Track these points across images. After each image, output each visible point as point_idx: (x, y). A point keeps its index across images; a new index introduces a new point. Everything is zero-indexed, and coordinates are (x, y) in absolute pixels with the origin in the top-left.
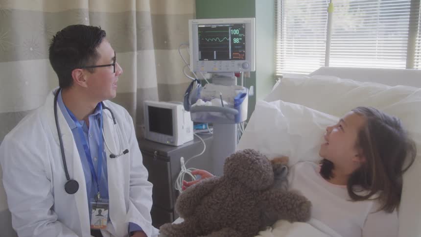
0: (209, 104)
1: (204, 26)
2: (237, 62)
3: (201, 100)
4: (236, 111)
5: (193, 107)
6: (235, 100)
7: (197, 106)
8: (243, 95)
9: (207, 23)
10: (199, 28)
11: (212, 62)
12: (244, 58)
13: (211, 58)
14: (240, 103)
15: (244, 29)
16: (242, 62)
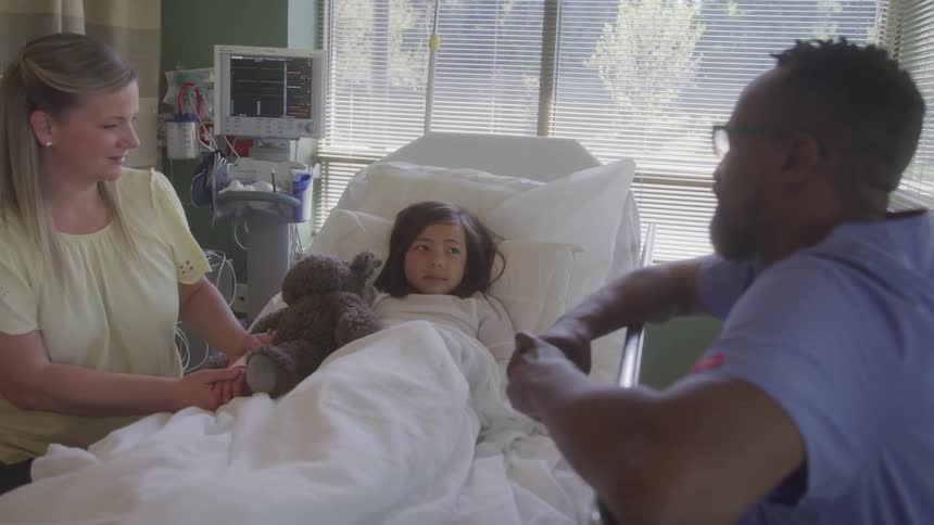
0: (251, 188)
1: (241, 58)
2: (298, 121)
3: (238, 182)
4: (298, 201)
5: (222, 195)
6: (294, 183)
7: (230, 192)
8: (307, 177)
9: (246, 53)
10: (232, 60)
11: (253, 120)
12: (309, 117)
13: (251, 113)
14: (304, 189)
15: (310, 68)
16: (305, 121)
